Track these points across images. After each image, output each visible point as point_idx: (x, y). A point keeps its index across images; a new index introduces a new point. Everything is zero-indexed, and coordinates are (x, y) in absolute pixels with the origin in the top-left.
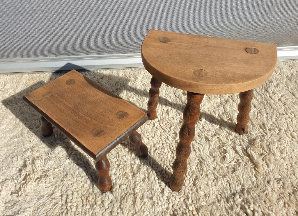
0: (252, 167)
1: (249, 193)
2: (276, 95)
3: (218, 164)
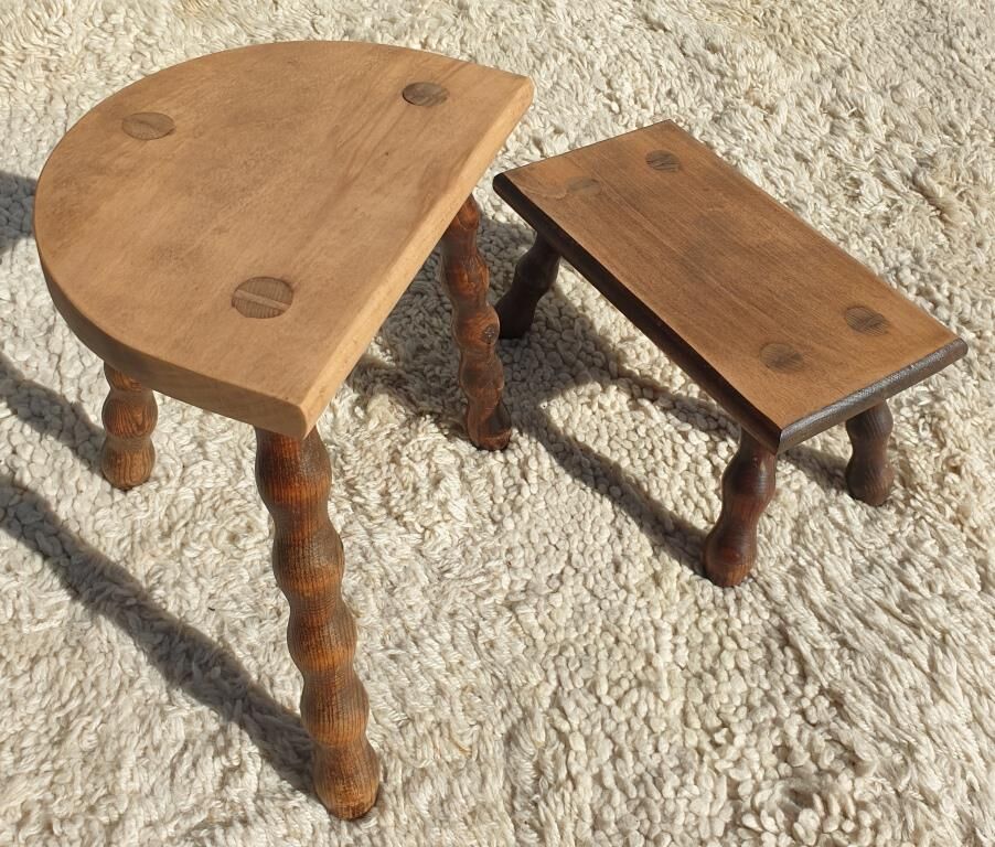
0: (934, 213)
1: (935, 264)
2: (976, 55)
3: (843, 210)
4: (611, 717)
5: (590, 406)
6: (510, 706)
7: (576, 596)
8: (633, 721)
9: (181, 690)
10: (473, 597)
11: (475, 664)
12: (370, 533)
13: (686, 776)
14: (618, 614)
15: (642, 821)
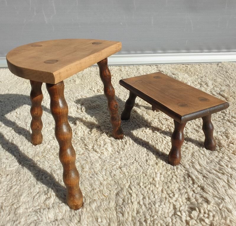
2: (233, 74)
4: (143, 190)
5: (142, 132)
6: (118, 187)
7: (136, 166)
8: (149, 191)
9: (39, 182)
10: (111, 166)
11: (110, 179)
12: (89, 153)
13: (162, 203)
14: (146, 170)
15: (149, 212)
